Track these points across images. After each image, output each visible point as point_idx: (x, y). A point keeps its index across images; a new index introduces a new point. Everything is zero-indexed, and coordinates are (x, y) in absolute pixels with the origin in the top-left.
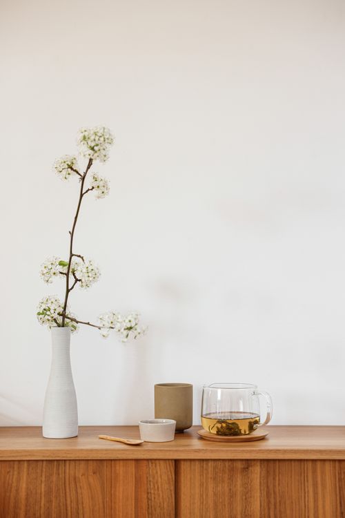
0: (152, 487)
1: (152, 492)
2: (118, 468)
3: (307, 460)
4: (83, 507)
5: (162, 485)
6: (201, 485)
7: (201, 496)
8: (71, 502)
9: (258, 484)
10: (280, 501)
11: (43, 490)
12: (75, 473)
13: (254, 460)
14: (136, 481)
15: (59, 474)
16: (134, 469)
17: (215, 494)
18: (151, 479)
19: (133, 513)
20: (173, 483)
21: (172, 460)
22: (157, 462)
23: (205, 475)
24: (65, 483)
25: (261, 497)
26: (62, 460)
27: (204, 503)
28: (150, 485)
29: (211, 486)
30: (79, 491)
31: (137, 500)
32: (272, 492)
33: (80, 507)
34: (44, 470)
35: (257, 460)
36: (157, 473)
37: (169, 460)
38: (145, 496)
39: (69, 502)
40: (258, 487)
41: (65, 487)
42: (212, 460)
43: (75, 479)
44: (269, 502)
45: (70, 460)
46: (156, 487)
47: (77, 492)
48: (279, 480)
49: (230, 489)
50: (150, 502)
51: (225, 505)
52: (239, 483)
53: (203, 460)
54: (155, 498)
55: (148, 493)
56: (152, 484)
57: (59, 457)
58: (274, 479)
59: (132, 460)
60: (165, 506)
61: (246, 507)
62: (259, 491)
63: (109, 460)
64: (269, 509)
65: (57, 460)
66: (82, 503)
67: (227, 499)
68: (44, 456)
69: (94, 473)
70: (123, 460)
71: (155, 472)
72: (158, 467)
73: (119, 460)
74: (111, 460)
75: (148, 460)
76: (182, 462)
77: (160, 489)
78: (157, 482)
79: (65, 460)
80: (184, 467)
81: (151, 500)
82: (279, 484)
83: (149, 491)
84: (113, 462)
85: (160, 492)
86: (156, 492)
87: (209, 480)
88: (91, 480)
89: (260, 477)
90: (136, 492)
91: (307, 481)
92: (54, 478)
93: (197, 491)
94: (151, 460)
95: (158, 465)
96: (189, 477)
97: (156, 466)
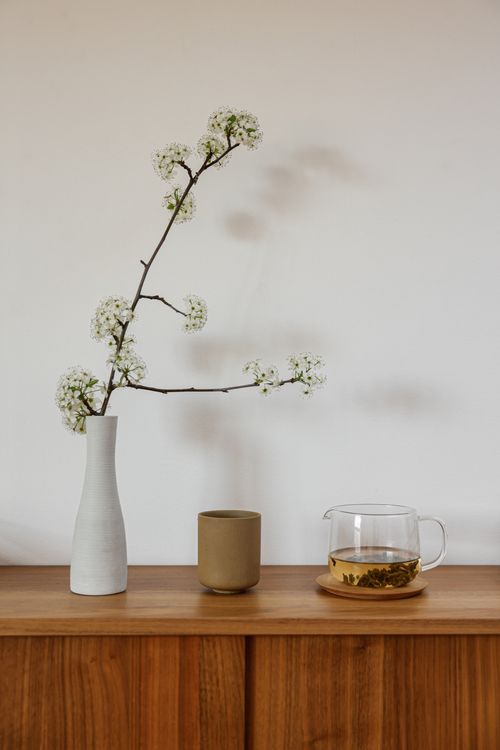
0: (208, 679)
1: (208, 688)
2: (151, 649)
3: (460, 636)
4: (92, 714)
5: (223, 677)
6: (289, 675)
7: (288, 694)
8: (73, 704)
9: (381, 673)
10: (415, 701)
11: (26, 686)
12: (80, 657)
13: (374, 636)
14: (180, 671)
15: (53, 659)
16: (177, 650)
17: (310, 691)
18: (207, 667)
19: (176, 722)
20: (242, 673)
21: (241, 636)
22: (217, 639)
23: (294, 659)
24: (63, 675)
25: (384, 694)
26: (58, 636)
27: (293, 704)
28: (205, 677)
29: (304, 677)
30: (87, 687)
31: (183, 701)
32: (403, 687)
33: (88, 712)
34: (28, 652)
35: (379, 636)
36: (216, 656)
37: (236, 636)
38: (196, 695)
39: (69, 705)
40: (381, 679)
41: (63, 679)
42: (305, 636)
43: (79, 667)
44: (398, 703)
45: (71, 637)
46: (215, 681)
47: (83, 690)
48: (414, 667)
49: (335, 683)
50: (203, 704)
51: (326, 708)
52: (350, 672)
53: (291, 636)
54: (212, 698)
55: (201, 690)
56: (207, 675)
57: (53, 631)
58: (407, 665)
59: (175, 636)
60: (229, 712)
61: (360, 711)
62: (381, 685)
63: (136, 636)
64: (398, 713)
65: (50, 637)
66: (92, 707)
67: (329, 698)
68: (27, 630)
69: (112, 657)
70: (161, 636)
71: (212, 654)
72: (218, 648)
73: (155, 636)
74: (140, 636)
75: (201, 636)
76: (258, 640)
77: (221, 683)
78: (216, 672)
79: (63, 637)
80: (260, 647)
81: (206, 701)
82: (414, 674)
83: (203, 686)
84: (143, 640)
85: (221, 689)
86: (214, 688)
87: (302, 668)
88: (107, 669)
89: (384, 663)
90: (181, 687)
91: (460, 668)
92: (45, 665)
93: (281, 685)
94: (207, 636)
95: (217, 643)
96: (267, 662)
97: (214, 646)
